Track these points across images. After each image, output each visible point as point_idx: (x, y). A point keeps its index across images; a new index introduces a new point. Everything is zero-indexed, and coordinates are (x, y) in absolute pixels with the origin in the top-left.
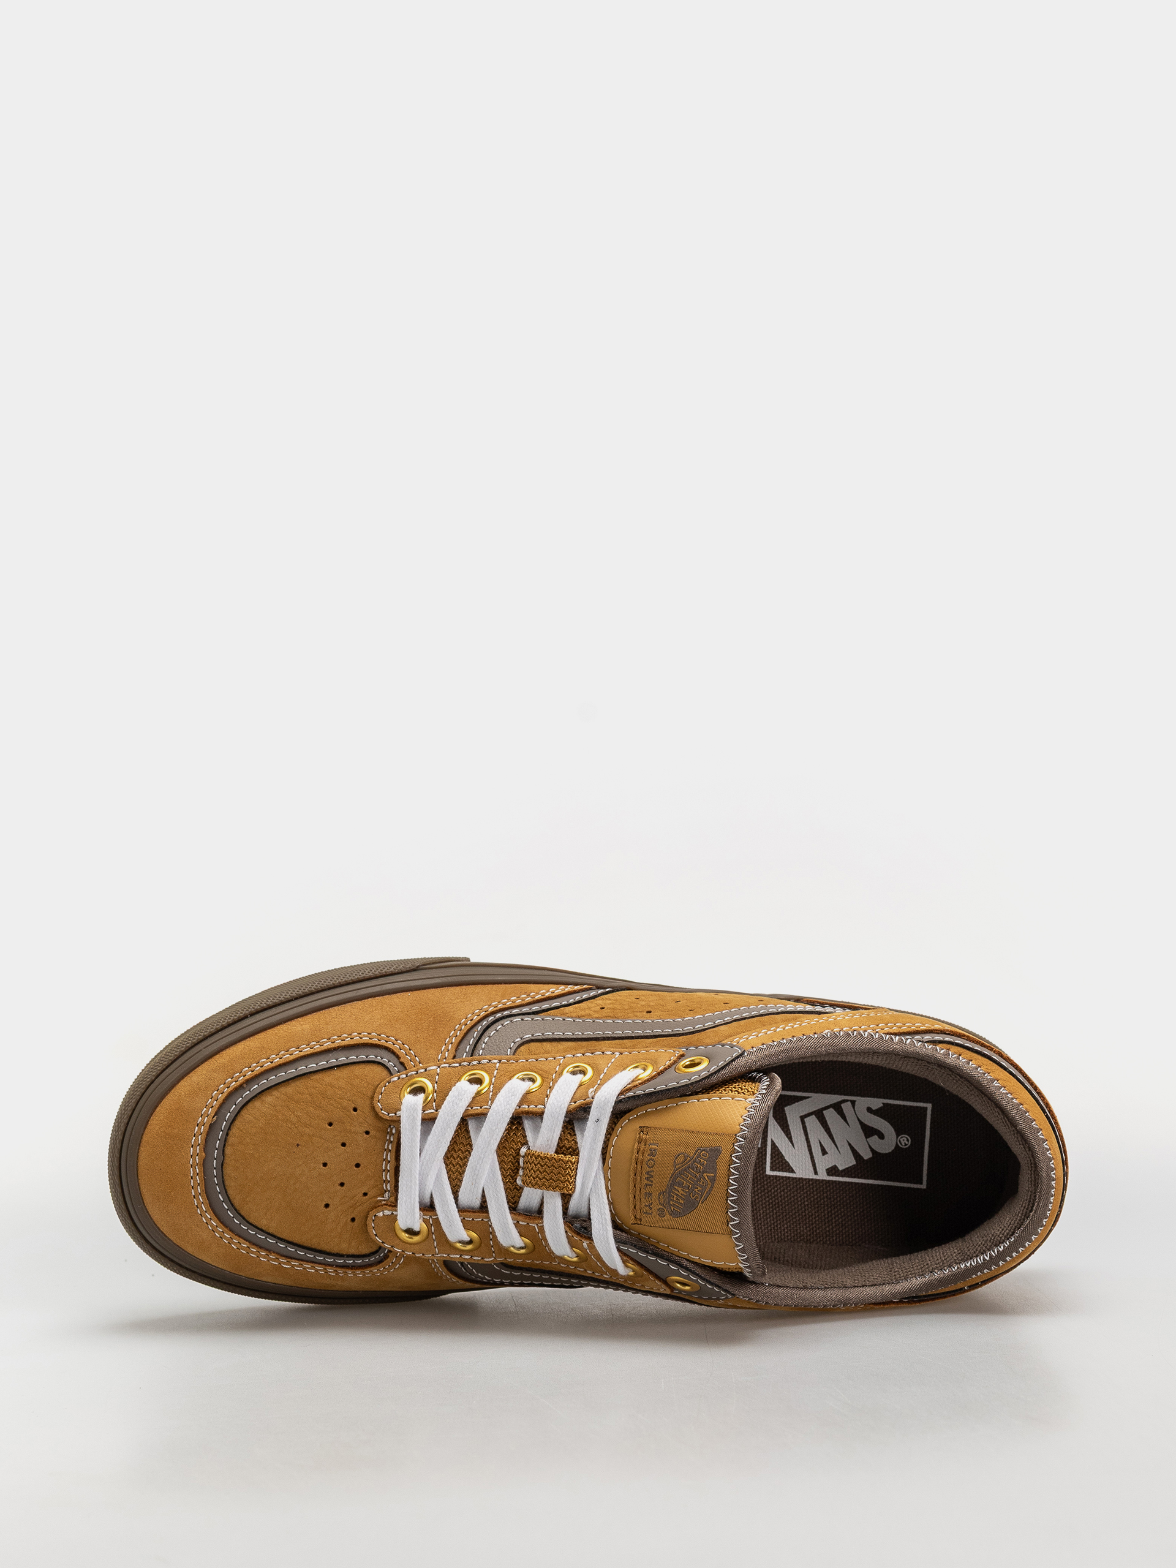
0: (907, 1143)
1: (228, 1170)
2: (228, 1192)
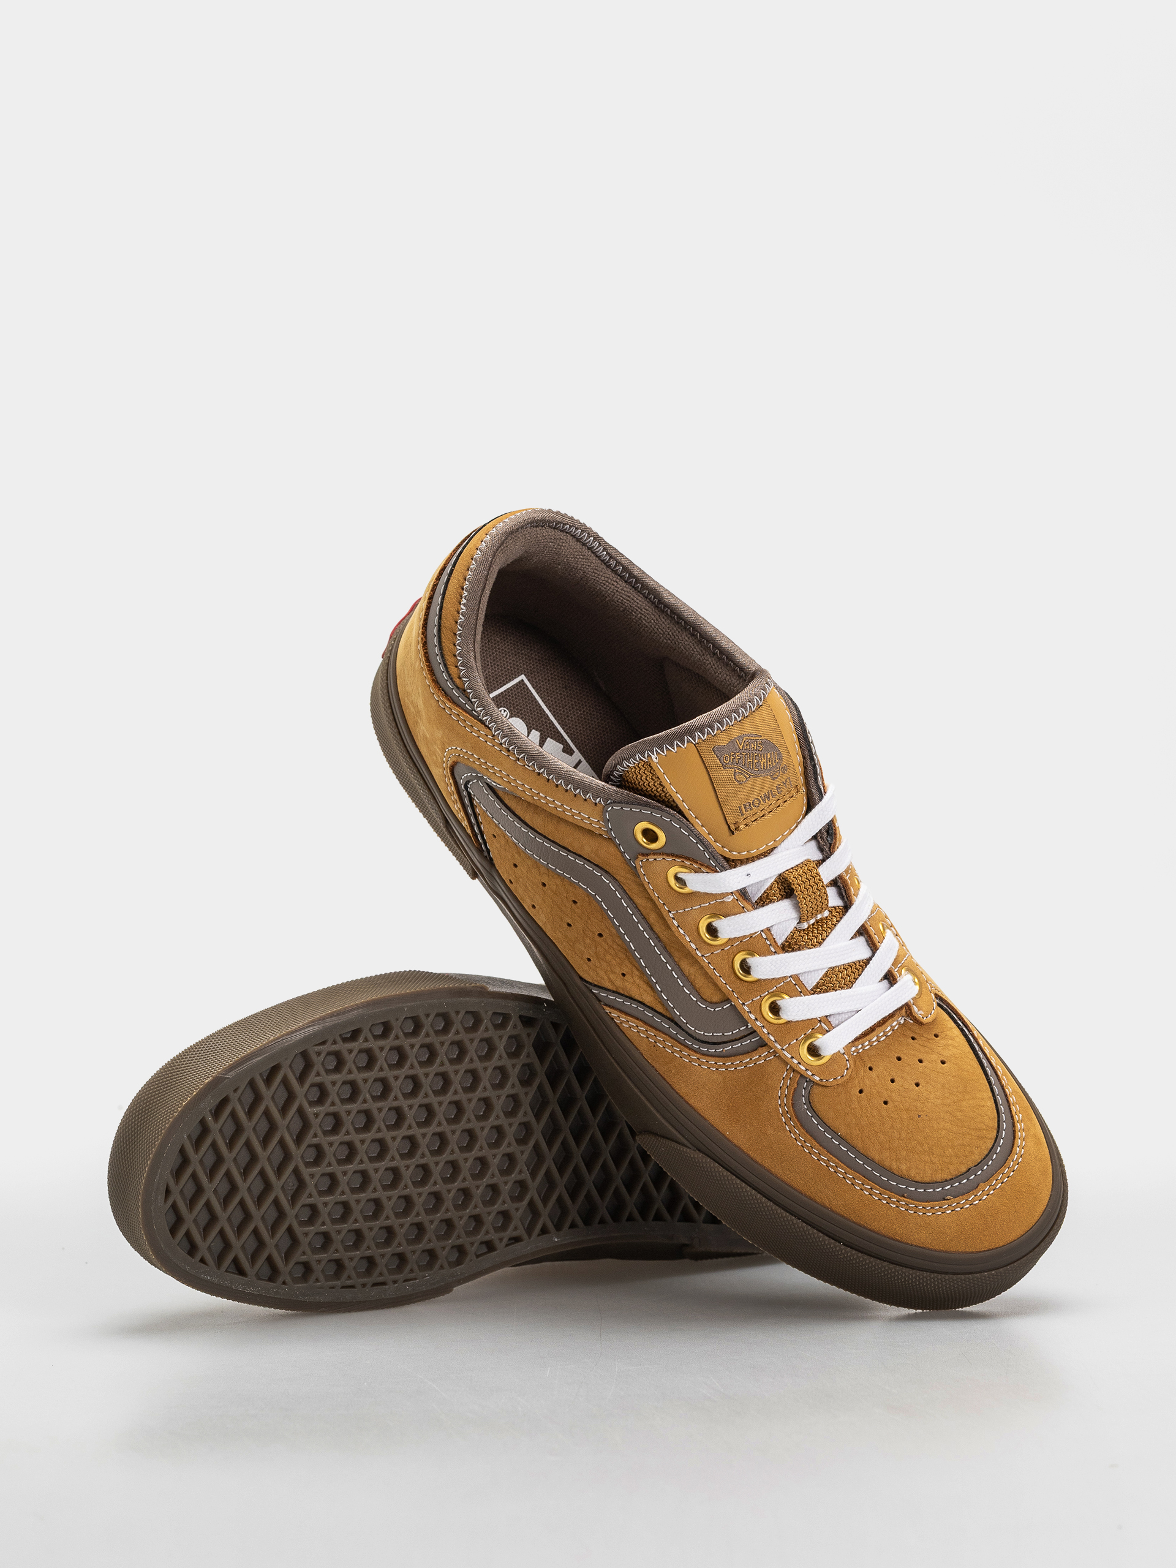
0: (503, 711)
1: (977, 1158)
2: (990, 1147)
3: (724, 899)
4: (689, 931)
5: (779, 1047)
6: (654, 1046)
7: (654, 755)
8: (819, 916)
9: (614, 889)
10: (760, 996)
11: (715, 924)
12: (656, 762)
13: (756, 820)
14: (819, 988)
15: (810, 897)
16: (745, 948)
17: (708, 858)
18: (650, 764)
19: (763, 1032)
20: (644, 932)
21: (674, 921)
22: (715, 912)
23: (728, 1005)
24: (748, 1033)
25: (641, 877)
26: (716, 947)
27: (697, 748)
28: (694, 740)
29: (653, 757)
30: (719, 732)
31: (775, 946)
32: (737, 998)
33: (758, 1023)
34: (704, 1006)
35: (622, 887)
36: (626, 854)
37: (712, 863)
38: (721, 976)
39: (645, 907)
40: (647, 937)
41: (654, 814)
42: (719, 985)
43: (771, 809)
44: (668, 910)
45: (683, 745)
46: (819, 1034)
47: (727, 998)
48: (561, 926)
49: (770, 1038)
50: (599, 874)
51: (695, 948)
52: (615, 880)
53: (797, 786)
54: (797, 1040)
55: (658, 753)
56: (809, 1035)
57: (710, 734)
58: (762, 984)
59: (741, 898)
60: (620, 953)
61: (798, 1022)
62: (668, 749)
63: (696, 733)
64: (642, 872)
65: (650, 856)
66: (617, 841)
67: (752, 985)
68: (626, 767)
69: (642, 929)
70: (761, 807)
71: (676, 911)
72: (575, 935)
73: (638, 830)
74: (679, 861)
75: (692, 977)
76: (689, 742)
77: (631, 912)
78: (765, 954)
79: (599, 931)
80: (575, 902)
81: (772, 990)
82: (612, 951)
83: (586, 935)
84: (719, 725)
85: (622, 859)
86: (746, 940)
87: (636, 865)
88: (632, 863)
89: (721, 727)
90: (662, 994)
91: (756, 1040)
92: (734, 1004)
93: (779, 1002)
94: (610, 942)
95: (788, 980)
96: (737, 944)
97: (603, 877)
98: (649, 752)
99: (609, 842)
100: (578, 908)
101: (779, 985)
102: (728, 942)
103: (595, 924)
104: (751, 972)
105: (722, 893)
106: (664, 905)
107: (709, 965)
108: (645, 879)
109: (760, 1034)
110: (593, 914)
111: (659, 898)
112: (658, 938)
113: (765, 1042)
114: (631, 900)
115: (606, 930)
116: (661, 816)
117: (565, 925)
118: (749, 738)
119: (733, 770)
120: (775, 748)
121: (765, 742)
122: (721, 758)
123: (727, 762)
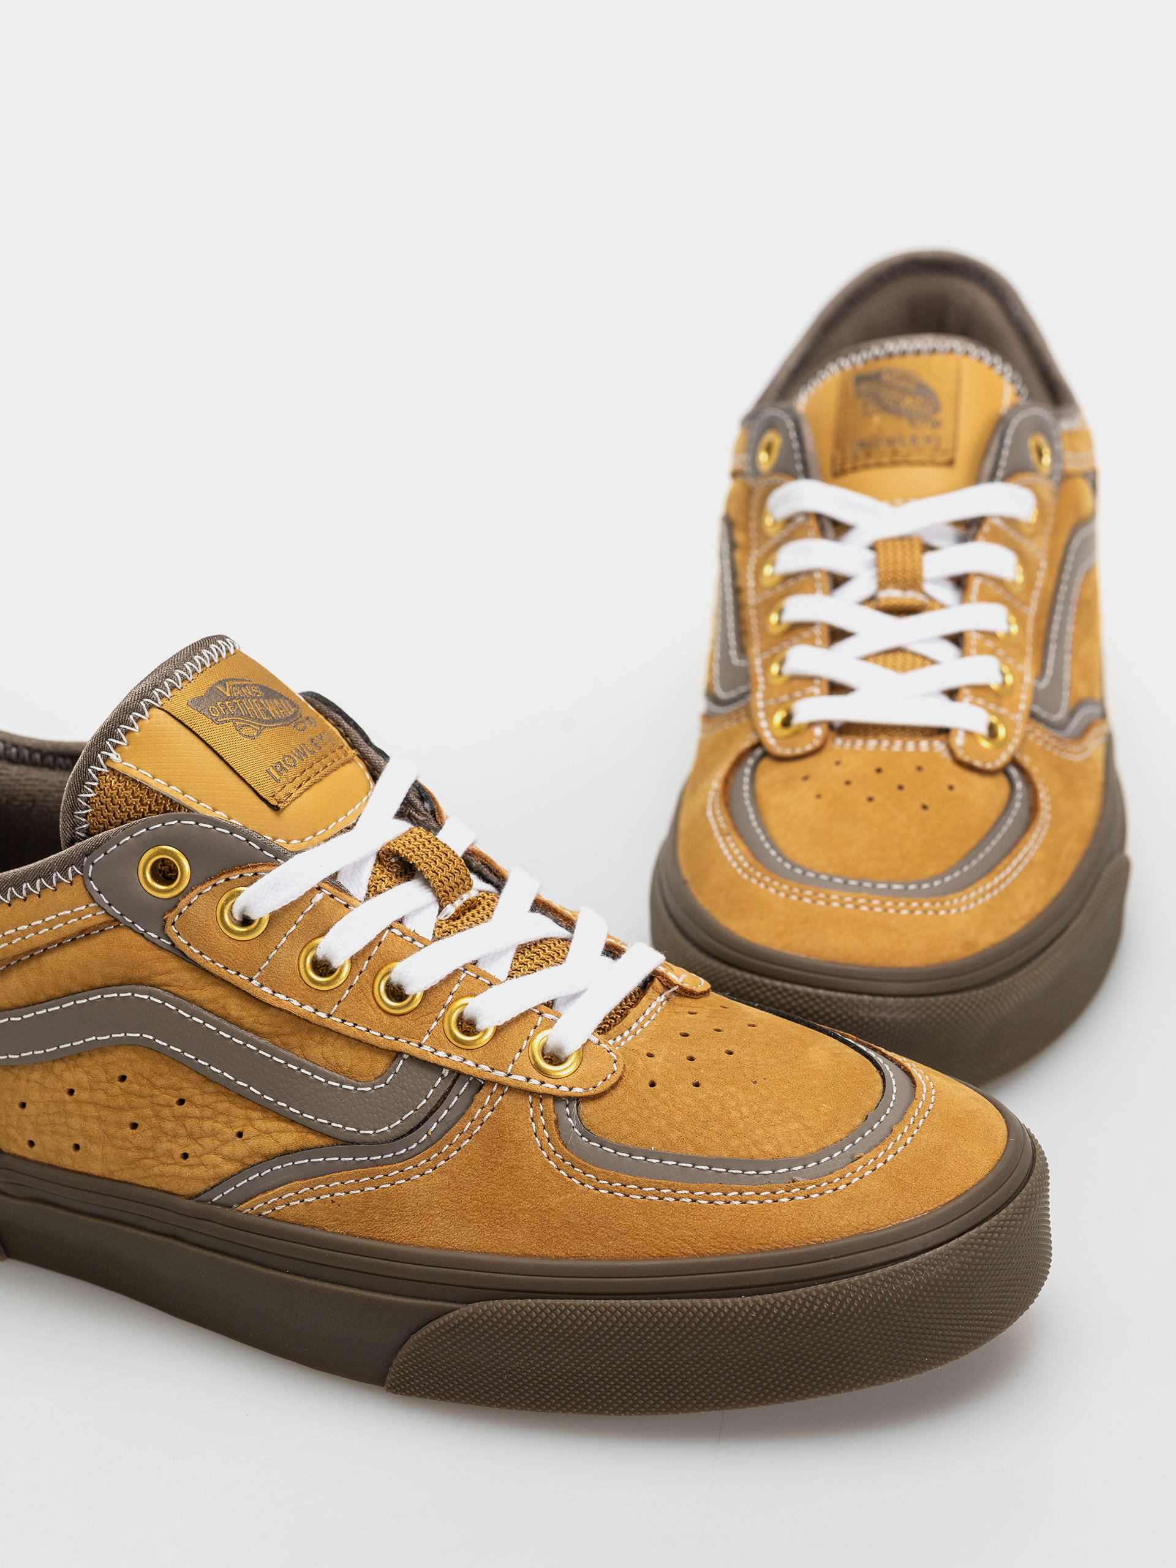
3: (313, 902)
4: (291, 990)
5: (502, 1074)
6: (333, 1202)
7: (111, 752)
8: (465, 897)
9: (160, 1002)
10: (437, 1020)
11: (320, 953)
12: (119, 760)
13: (300, 786)
14: (516, 970)
15: (443, 871)
16: (379, 964)
17: (258, 848)
18: (113, 771)
19: (469, 1066)
20: (234, 1039)
21: (265, 989)
22: (311, 933)
23: (401, 1062)
24: (449, 1084)
25: (186, 952)
26: (340, 988)
27: (166, 711)
28: (157, 702)
29: (113, 756)
30: (186, 683)
31: (421, 939)
32: (408, 1042)
33: (455, 1058)
34: (369, 1089)
35: (170, 992)
36: (150, 934)
37: (268, 854)
38: (369, 1027)
39: (215, 1000)
40: (241, 1043)
41: (151, 828)
42: (373, 1043)
43: (318, 772)
44: (247, 978)
45: (144, 714)
46: (547, 1028)
47: (394, 1055)
48: (125, 1139)
49: (483, 1070)
50: (130, 994)
51: (312, 1010)
52: (151, 986)
53: (342, 747)
54: (520, 1051)
55: (116, 746)
56: (534, 1036)
57: (175, 687)
58: (431, 998)
59: (336, 891)
60: (219, 1104)
61: (508, 1025)
62: (126, 732)
63: (154, 692)
64: (184, 941)
65: (180, 904)
66: (127, 919)
67: (418, 1010)
68: (85, 804)
69: (229, 1036)
70: (299, 768)
71: (260, 970)
72: (149, 1133)
73: (144, 873)
74: (222, 881)
75: (333, 1060)
76: (150, 707)
77: (201, 1022)
78: (411, 954)
79: (176, 1097)
80: (123, 1078)
81: (449, 1001)
82: (208, 1112)
83: (163, 1119)
84: (182, 672)
85: (148, 944)
86: (375, 951)
87: (170, 937)
88: (165, 941)
89: (186, 675)
90: (305, 1115)
91: (465, 1086)
92: (407, 1054)
93: (468, 1013)
94: (198, 1099)
95: (464, 975)
96: (367, 962)
97: (136, 995)
98: (103, 752)
99: (118, 929)
100: (131, 1083)
101: (455, 989)
102: (353, 968)
103: (166, 1089)
104: (407, 993)
105: (305, 895)
106: (238, 973)
107: (345, 1023)
108: (192, 951)
109: (466, 1072)
110: (155, 1073)
111: (226, 968)
112: (256, 1034)
113: (480, 1081)
114: (193, 1002)
115: (185, 1085)
116: (163, 824)
117: (128, 1131)
118: (235, 683)
119: (231, 724)
120: (281, 696)
121: (262, 688)
122: (205, 713)
123: (217, 715)
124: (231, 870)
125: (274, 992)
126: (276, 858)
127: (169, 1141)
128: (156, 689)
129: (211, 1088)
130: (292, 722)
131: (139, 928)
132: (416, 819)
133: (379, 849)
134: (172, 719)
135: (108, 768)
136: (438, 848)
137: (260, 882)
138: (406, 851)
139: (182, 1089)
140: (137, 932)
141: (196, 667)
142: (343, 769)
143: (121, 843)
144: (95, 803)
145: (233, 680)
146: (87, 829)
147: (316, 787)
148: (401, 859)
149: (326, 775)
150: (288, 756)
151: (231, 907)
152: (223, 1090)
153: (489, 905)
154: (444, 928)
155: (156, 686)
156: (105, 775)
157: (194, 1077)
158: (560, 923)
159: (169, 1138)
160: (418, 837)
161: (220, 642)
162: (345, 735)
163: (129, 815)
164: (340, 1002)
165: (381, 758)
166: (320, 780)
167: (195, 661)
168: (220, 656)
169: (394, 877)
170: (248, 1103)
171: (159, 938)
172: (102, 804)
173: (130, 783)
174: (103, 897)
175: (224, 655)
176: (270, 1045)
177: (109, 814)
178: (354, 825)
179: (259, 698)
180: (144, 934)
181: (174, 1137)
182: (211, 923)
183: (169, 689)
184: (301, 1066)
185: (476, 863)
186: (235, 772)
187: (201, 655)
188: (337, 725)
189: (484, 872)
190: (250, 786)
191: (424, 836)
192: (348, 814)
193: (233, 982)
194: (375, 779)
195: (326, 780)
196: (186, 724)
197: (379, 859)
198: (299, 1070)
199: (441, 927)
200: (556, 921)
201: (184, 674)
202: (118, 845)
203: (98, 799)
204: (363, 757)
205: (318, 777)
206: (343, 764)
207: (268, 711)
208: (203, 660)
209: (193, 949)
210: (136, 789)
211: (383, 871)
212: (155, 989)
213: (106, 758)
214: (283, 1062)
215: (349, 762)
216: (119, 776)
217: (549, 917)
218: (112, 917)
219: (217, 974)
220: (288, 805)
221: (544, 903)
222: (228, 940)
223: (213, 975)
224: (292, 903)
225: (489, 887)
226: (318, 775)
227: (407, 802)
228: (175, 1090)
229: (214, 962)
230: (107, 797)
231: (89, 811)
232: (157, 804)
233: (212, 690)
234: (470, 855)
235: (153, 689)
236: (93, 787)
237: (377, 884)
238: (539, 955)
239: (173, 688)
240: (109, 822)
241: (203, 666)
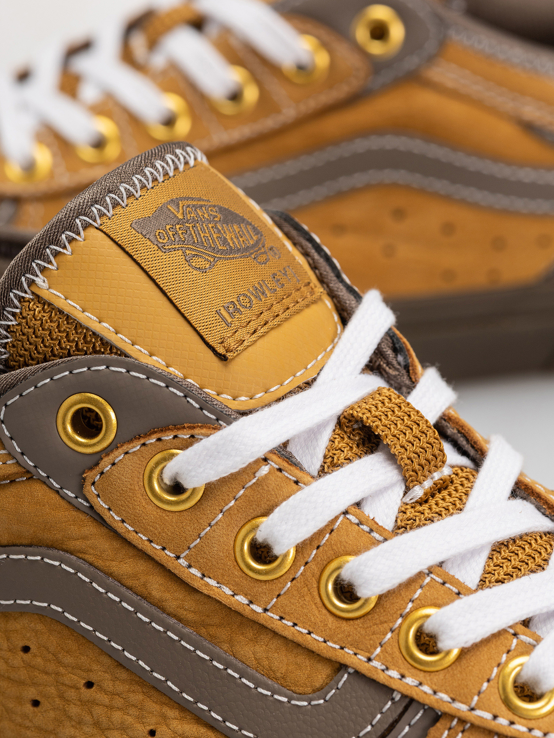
3: (258, 475)
4: (223, 575)
5: (464, 707)
7: (37, 276)
8: (437, 476)
9: (72, 571)
10: (392, 631)
11: (261, 536)
12: (45, 285)
13: (255, 332)
14: (489, 573)
15: (413, 445)
16: (329, 555)
17: (197, 406)
18: (38, 298)
19: (425, 693)
20: (154, 624)
21: (193, 571)
22: (251, 511)
23: (346, 676)
24: (400, 709)
25: (105, 517)
26: (281, 580)
27: (105, 233)
28: (95, 220)
29: (40, 280)
30: (131, 200)
31: (381, 530)
32: (355, 654)
33: (410, 681)
34: (305, 703)
35: (84, 560)
36: (67, 492)
37: (209, 415)
38: (311, 630)
39: (135, 576)
40: (161, 629)
41: (75, 371)
42: (314, 649)
43: (277, 316)
44: (173, 555)
45: (78, 234)
46: (522, 654)
47: (337, 666)
48: (25, 716)
49: (441, 699)
50: (39, 558)
51: (246, 602)
52: (67, 551)
53: (309, 283)
54: (488, 681)
55: (43, 270)
56: (507, 662)
57: (118, 204)
58: (387, 605)
59: (285, 464)
60: (131, 695)
61: (476, 646)
62: (56, 254)
63: (93, 209)
64: (104, 505)
65: (102, 464)
66: (41, 472)
67: (370, 617)
68: (5, 333)
69: (147, 620)
70: (256, 310)
71: (189, 548)
72: (52, 714)
73: (64, 423)
74: (153, 441)
75: (266, 663)
76: (86, 226)
77: (117, 599)
78: (367, 549)
79: (84, 678)
80: (26, 649)
81: (408, 610)
82: (118, 702)
83: (68, 701)
84: (128, 187)
85: (63, 503)
86: (326, 539)
87: (89, 498)
88: (82, 501)
89: (133, 191)
90: (228, 724)
91: (419, 715)
92: (353, 668)
93: (429, 626)
94: (108, 685)
95: (428, 580)
96: (315, 552)
97: (46, 560)
98: (28, 275)
99: (30, 482)
100: (35, 656)
101: (416, 596)
102: (298, 558)
103: (73, 668)
104: (359, 595)
105: (248, 466)
106: (164, 549)
107: (284, 621)
108: (113, 517)
109: (421, 700)
110: (62, 649)
111: (151, 541)
112: (180, 620)
113: (437, 711)
114: (109, 574)
115: (95, 667)
116: (89, 369)
117: (29, 708)
118: (190, 202)
119: (180, 252)
120: (243, 220)
121: (222, 210)
122: (151, 238)
123: (165, 241)
124: (164, 429)
125: (204, 575)
126: (217, 420)
127: (73, 726)
128: (96, 206)
129: (123, 675)
130: (252, 254)
131: (54, 483)
132: (387, 373)
133: (341, 412)
134: (111, 243)
135: (33, 293)
136: (409, 416)
137: (197, 447)
138: (372, 419)
139: (91, 671)
140: (51, 487)
141: (145, 182)
142: (307, 312)
143: (39, 385)
144: (15, 332)
145: (187, 199)
146: (6, 360)
147: (273, 333)
148: (364, 426)
149: (286, 319)
150: (244, 295)
151: (161, 472)
152: (137, 679)
153: (462, 485)
154: (408, 514)
155: (96, 202)
156: (29, 301)
157: (106, 660)
158: (543, 511)
159: (74, 723)
160: (387, 400)
161: (178, 151)
162: (314, 267)
163: (52, 351)
164: (279, 595)
165: (352, 297)
166: (279, 325)
167: (145, 174)
168: (176, 168)
169: (354, 446)
170: (164, 699)
171: (76, 497)
172: (24, 334)
173: (56, 314)
174: (15, 444)
175: (181, 167)
176: (194, 636)
177: (31, 347)
178: (315, 379)
179: (216, 222)
180: (60, 490)
181: (79, 723)
182: (137, 488)
183: (110, 206)
184: (228, 665)
185: (451, 431)
186: (179, 311)
187: (154, 166)
188: (306, 254)
189: (459, 442)
190: (195, 329)
191: (393, 400)
192: (309, 367)
193: (157, 559)
194: (344, 321)
195: (286, 326)
196: (127, 249)
197: (339, 423)
198: (226, 669)
199: (405, 513)
200: (539, 508)
201: (131, 189)
202: (36, 387)
203: (19, 328)
204: (332, 295)
205: (276, 321)
206: (308, 306)
207: (225, 238)
208: (155, 173)
209: (114, 515)
210: (63, 322)
211: (343, 438)
212: (68, 555)
213: (31, 283)
214: (207, 658)
215: (314, 302)
216: (44, 304)
217: (531, 502)
218: (25, 468)
219: (140, 547)
220: (238, 355)
221: (526, 485)
222: (155, 508)
223: (134, 547)
224: (232, 474)
225: (463, 461)
226: (277, 319)
227: (378, 352)
228: (84, 671)
229: (137, 533)
230: (29, 328)
231: (9, 340)
232: (86, 342)
233: (162, 210)
234: (445, 420)
235: (92, 205)
236: (14, 314)
237: (335, 454)
238: (517, 554)
239: (116, 205)
240: (30, 355)
241: (155, 180)
